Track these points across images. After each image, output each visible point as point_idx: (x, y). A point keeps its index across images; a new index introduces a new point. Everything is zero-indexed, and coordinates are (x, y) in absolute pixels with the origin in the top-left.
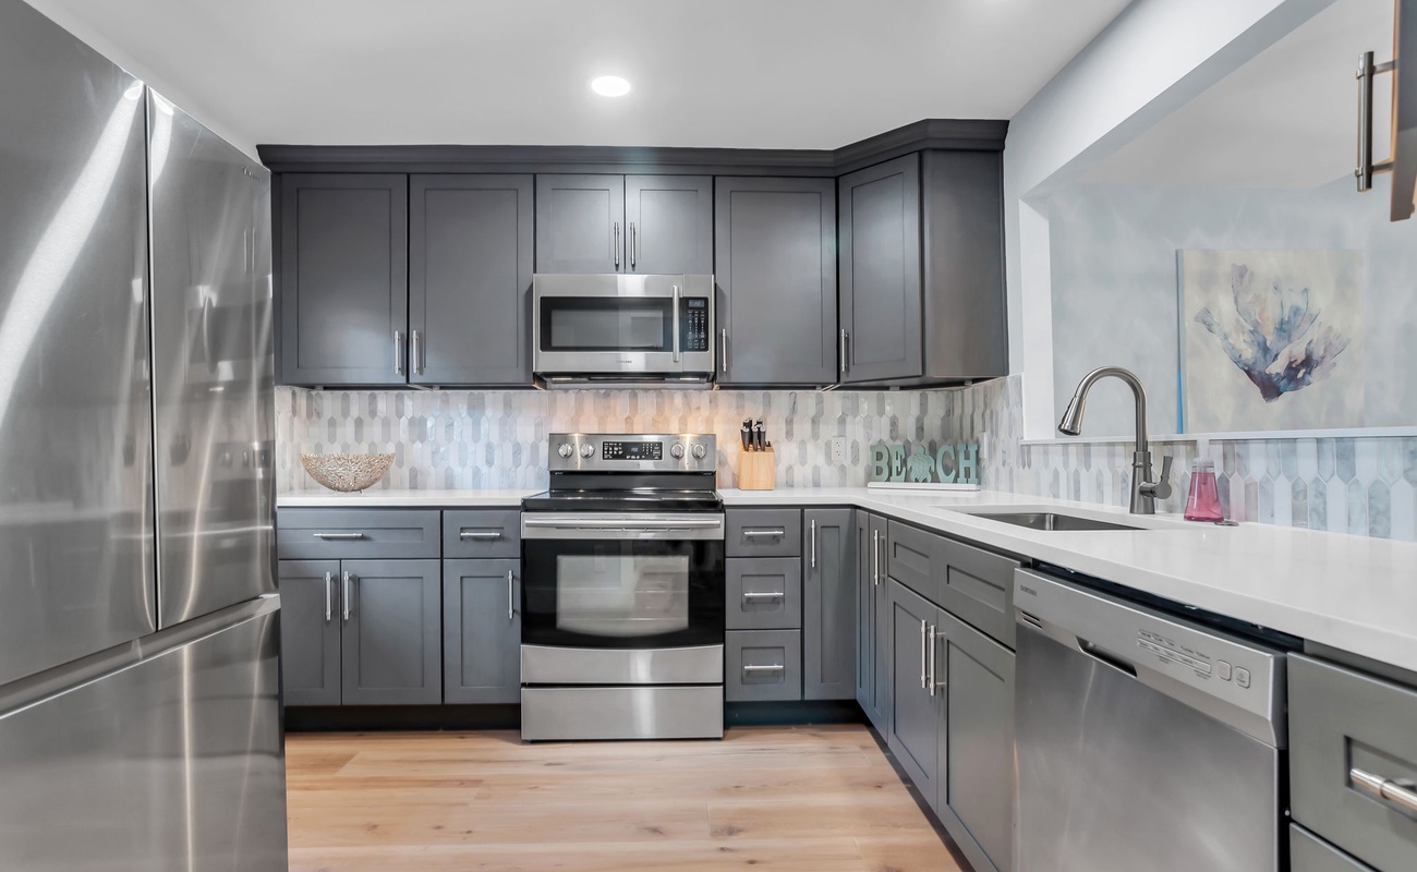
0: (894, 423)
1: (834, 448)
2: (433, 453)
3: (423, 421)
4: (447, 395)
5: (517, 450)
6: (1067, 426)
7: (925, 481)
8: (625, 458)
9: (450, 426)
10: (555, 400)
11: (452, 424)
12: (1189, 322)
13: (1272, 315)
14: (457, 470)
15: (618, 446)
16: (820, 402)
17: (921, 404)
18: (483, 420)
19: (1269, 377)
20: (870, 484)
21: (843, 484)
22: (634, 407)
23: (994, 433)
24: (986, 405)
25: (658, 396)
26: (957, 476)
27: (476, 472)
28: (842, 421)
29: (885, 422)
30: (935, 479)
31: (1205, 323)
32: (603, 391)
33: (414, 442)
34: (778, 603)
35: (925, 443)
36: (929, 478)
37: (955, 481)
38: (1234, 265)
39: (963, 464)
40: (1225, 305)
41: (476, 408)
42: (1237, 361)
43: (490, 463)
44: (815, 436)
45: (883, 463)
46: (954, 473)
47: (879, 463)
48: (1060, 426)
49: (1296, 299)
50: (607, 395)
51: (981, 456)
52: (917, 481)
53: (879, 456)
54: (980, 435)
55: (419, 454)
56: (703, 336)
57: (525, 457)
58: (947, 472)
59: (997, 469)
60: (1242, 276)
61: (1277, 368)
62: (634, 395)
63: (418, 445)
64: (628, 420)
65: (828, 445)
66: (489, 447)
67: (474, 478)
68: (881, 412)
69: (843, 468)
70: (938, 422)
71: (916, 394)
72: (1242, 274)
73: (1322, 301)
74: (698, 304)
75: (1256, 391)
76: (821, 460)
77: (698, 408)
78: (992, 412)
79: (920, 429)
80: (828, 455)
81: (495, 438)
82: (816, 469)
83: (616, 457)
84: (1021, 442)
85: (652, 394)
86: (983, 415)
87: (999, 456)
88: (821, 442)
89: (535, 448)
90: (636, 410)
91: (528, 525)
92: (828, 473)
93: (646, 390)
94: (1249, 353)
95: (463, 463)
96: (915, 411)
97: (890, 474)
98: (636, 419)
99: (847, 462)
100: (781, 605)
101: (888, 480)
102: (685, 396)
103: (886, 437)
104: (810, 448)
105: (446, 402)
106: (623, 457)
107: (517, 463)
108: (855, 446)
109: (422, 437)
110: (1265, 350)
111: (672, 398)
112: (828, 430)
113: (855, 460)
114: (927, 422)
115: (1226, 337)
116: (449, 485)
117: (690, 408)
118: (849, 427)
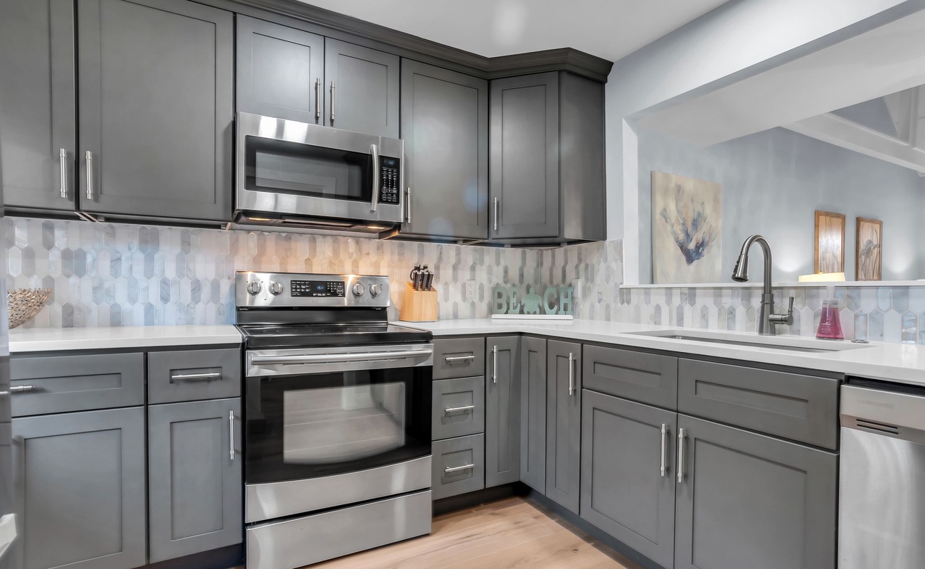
0: (506, 272)
1: (468, 289)
2: (95, 289)
3: (81, 255)
4: (112, 227)
5: (196, 287)
6: (739, 274)
7: (535, 313)
8: (312, 296)
9: (116, 260)
10: (237, 240)
11: (119, 259)
12: (658, 217)
13: (691, 215)
14: (126, 306)
15: (305, 284)
16: (458, 253)
17: (522, 258)
18: (157, 256)
19: (689, 250)
20: (494, 316)
21: (473, 317)
22: (313, 250)
23: (590, 279)
24: (580, 260)
25: (334, 242)
26: (559, 309)
27: (149, 309)
28: (473, 268)
29: (500, 270)
30: (543, 312)
31: (664, 216)
32: (284, 235)
33: (68, 276)
34: (468, 414)
35: (524, 286)
36: (538, 311)
37: (557, 313)
38: (676, 184)
39: (563, 301)
40: (672, 207)
41: (149, 243)
42: (677, 241)
43: (165, 299)
44: (455, 279)
45: (503, 301)
46: (556, 307)
47: (500, 301)
48: (734, 275)
49: (699, 208)
50: (288, 238)
51: (575, 295)
52: (529, 313)
53: (500, 295)
54: (574, 282)
55: (76, 290)
56: (395, 192)
57: (206, 292)
58: (551, 307)
59: (592, 306)
60: (679, 191)
61: (692, 246)
62: (313, 240)
63: (73, 280)
64: (308, 261)
65: (464, 286)
66: (165, 283)
67: (146, 316)
68: (498, 263)
69: (473, 305)
70: (532, 271)
71: (519, 250)
72: (679, 189)
73: (708, 210)
74: (391, 163)
75: (683, 258)
76: (458, 298)
77: (368, 254)
78: (587, 266)
79: (522, 276)
80: (464, 294)
81: (171, 273)
82: (455, 305)
83: (304, 294)
84: (621, 286)
85: (329, 239)
86: (577, 267)
87: (594, 296)
88: (459, 285)
89: (216, 286)
90: (315, 252)
91: (255, 363)
92: (464, 308)
93: (324, 236)
94: (682, 237)
95: (133, 300)
96: (518, 263)
97: (508, 309)
98: (315, 261)
99: (476, 300)
100: (470, 416)
101: (507, 313)
102: (357, 242)
103: (501, 282)
104: (451, 289)
105: (112, 235)
106: (309, 294)
107: (196, 298)
108: (481, 287)
109: (80, 272)
110: (687, 235)
111: (346, 243)
112: (465, 275)
113: (482, 298)
114: (526, 270)
115: (672, 227)
116: (116, 321)
117: (361, 253)
118: (477, 273)
